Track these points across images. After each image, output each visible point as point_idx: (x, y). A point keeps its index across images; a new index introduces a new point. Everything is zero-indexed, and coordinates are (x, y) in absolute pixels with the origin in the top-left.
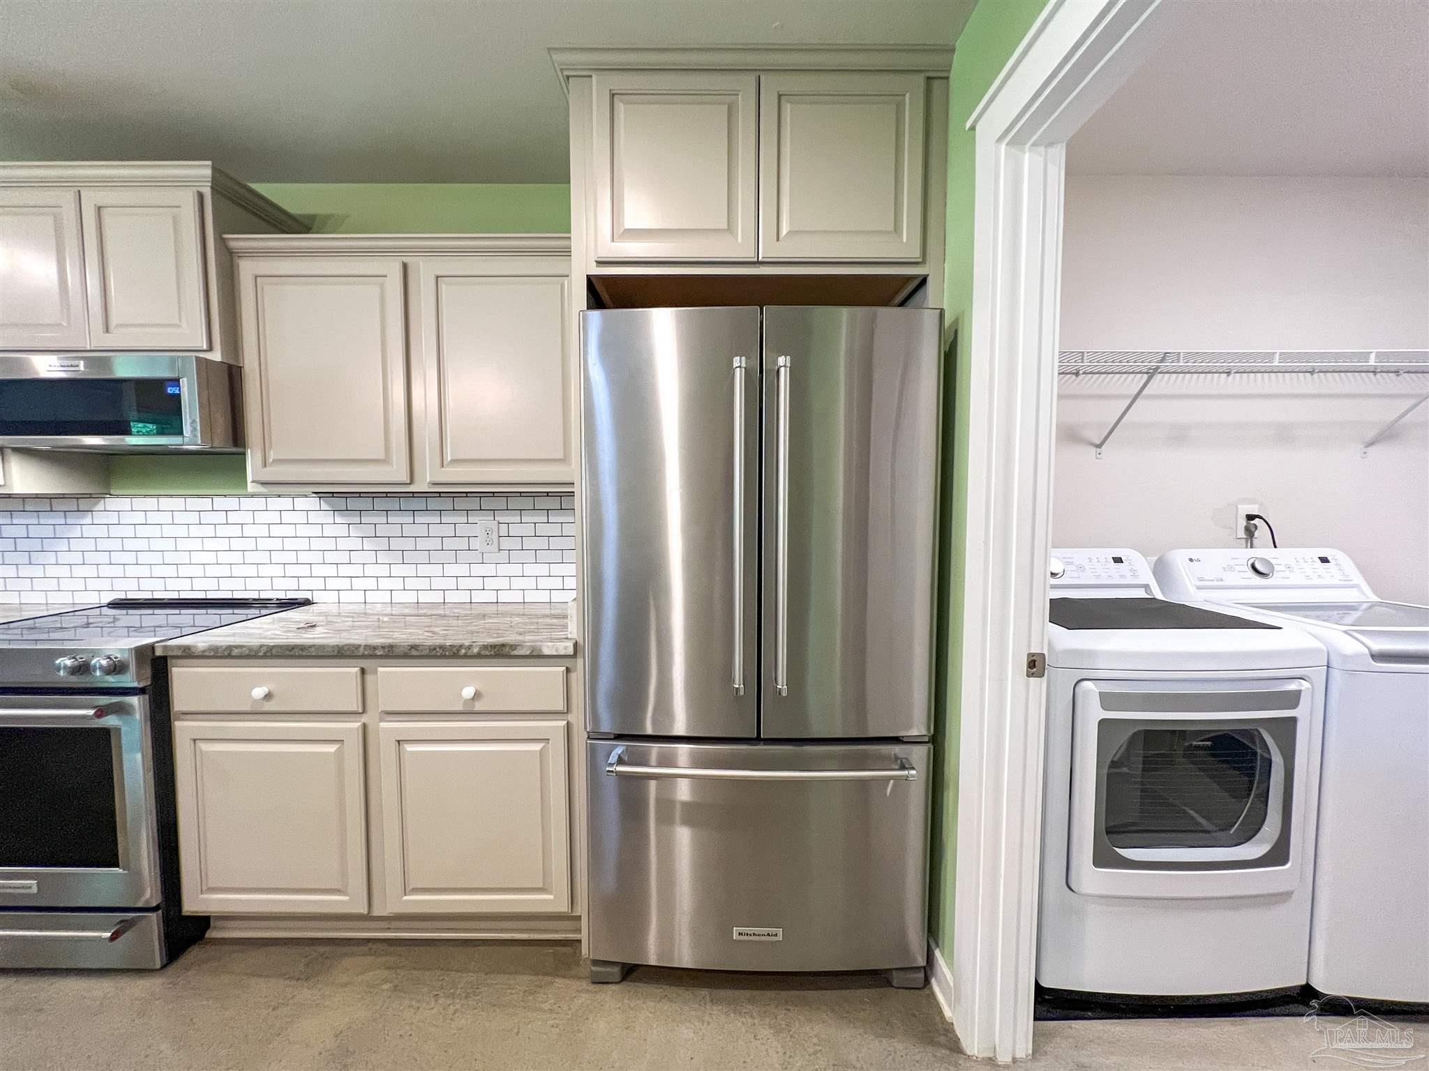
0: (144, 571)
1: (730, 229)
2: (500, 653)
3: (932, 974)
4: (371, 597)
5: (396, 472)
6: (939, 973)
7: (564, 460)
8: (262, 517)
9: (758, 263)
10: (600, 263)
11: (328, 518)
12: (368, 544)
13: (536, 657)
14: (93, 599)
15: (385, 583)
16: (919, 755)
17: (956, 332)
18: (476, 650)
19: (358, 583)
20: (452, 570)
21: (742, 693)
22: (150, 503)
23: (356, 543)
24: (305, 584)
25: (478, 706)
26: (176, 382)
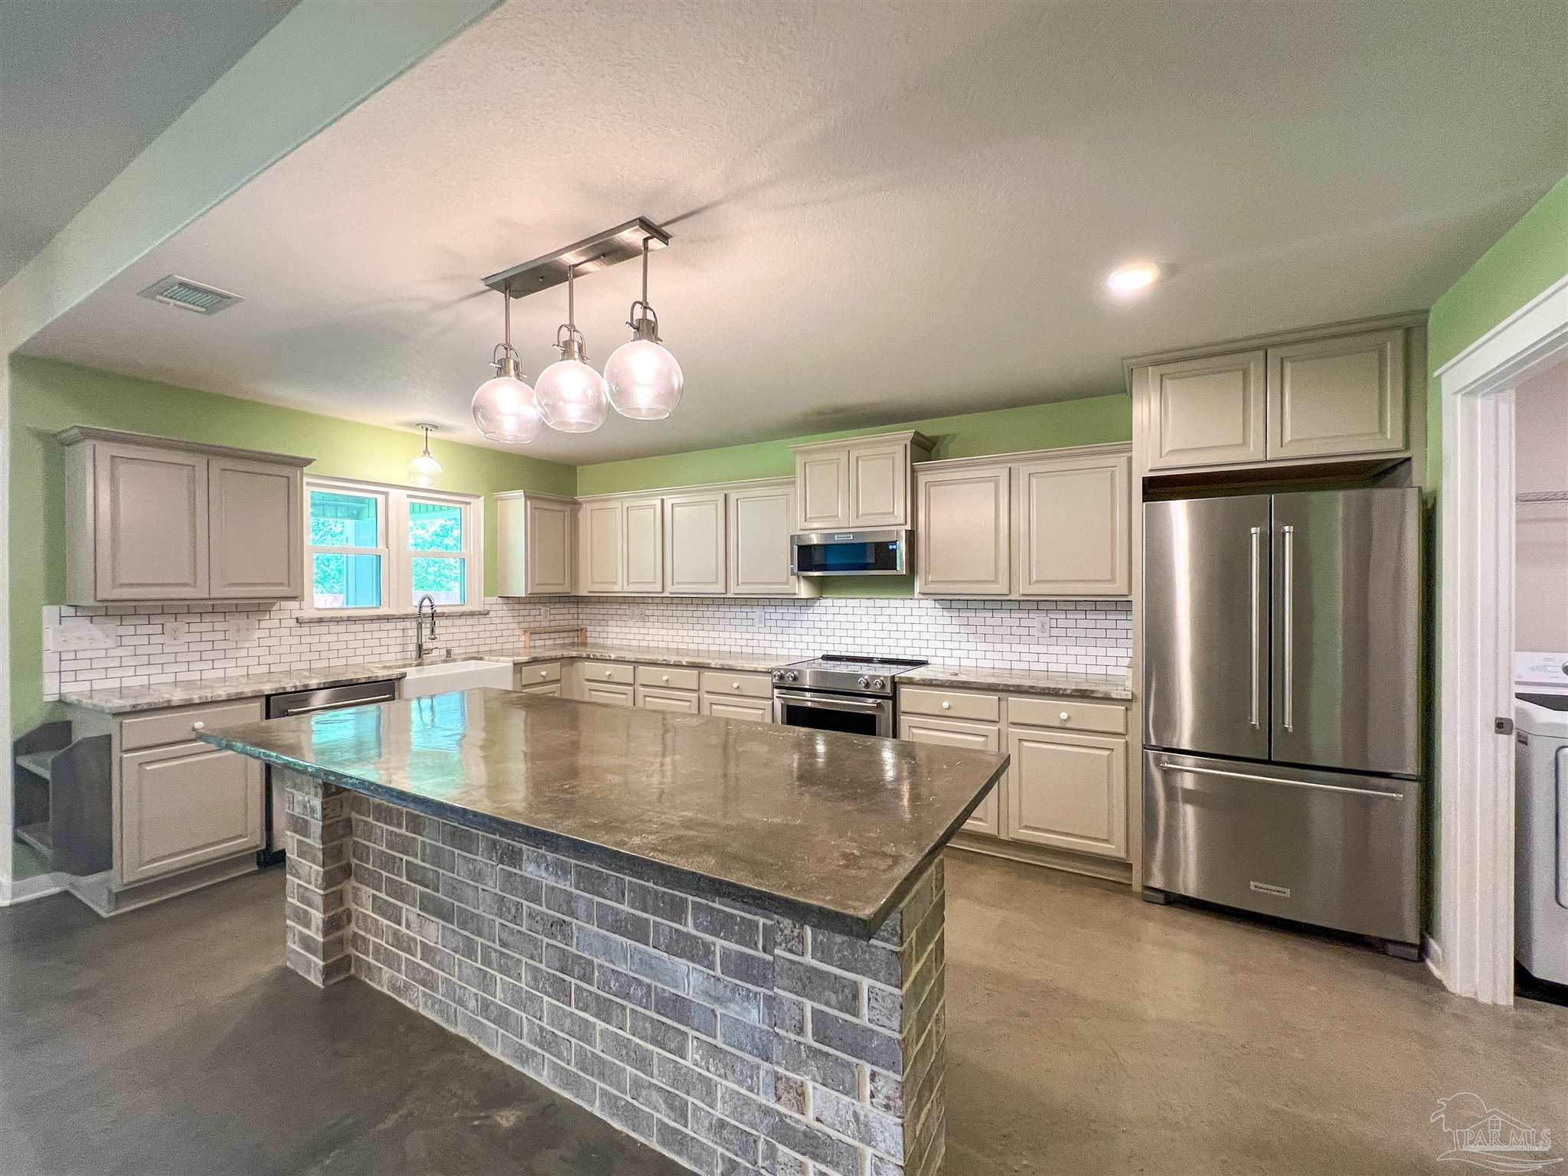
0: (837, 640)
1: (1245, 443)
2: (1083, 695)
3: (1427, 955)
4: (964, 662)
5: (1001, 588)
6: (1432, 952)
7: (1112, 580)
8: (901, 611)
9: (1266, 461)
10: (1151, 470)
11: (939, 612)
12: (963, 629)
13: (1107, 699)
14: (810, 654)
15: (972, 654)
16: (1413, 788)
17: (1435, 499)
18: (1069, 692)
19: (956, 653)
20: (1017, 648)
21: (1258, 728)
22: (842, 602)
23: (956, 629)
24: (924, 652)
25: (1068, 725)
26: (894, 543)
